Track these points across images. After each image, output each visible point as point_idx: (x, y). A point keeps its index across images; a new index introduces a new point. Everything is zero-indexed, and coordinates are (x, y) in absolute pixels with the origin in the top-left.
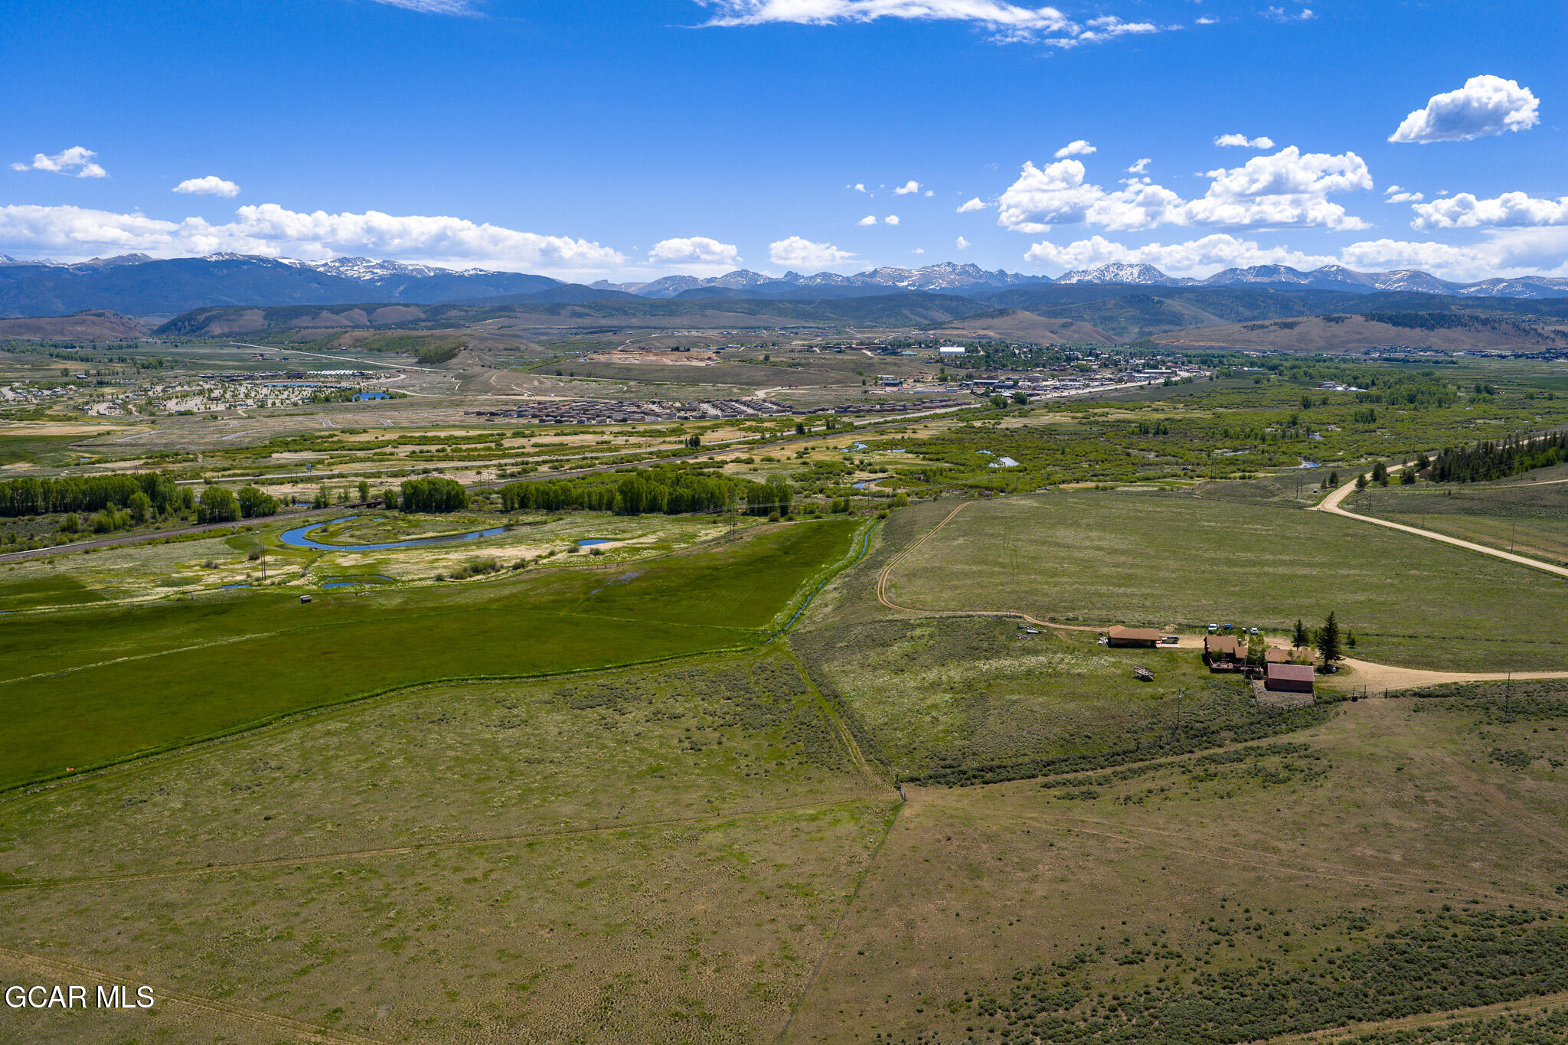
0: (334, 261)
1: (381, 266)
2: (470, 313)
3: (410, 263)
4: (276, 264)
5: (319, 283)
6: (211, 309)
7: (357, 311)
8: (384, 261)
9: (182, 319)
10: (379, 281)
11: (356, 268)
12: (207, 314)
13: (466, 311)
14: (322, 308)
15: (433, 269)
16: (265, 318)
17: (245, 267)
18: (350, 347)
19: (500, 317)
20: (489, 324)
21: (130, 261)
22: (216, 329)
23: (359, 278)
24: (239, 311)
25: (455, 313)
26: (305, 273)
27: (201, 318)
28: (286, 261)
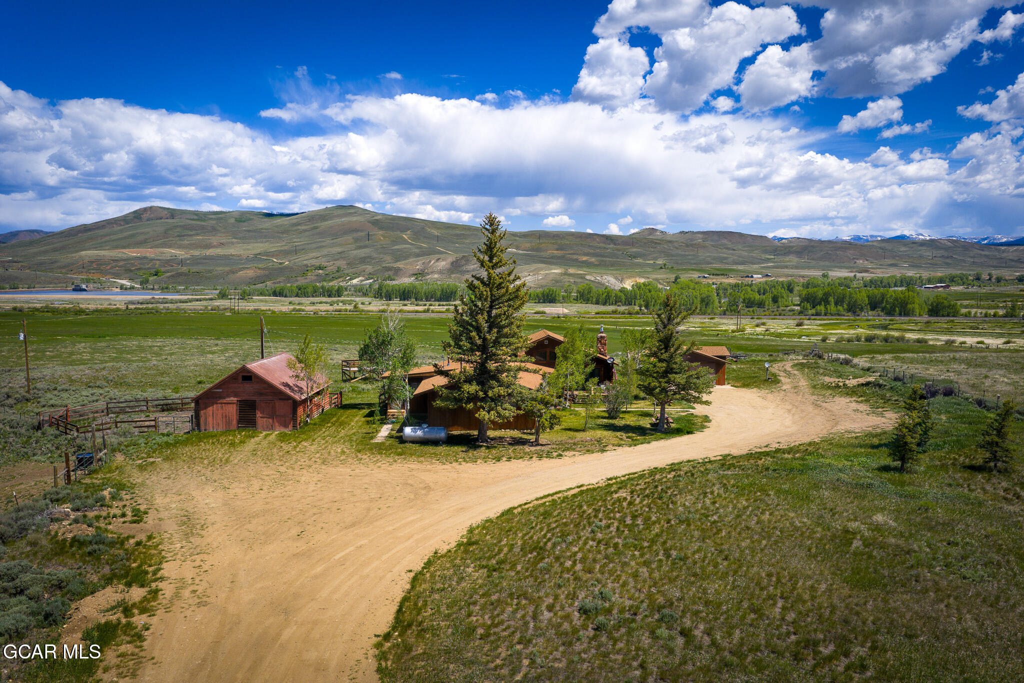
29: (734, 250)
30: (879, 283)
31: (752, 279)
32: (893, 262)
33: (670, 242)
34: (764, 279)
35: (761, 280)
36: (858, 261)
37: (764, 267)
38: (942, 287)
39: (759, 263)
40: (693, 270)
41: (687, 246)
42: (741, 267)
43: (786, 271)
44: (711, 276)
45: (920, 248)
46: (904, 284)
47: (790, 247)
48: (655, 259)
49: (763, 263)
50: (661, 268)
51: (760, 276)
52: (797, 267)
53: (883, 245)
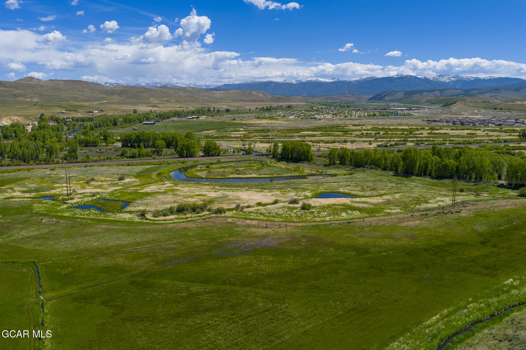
0: (437, 76)
1: (453, 77)
2: (481, 92)
3: (465, 76)
4: (416, 78)
5: (429, 84)
6: (387, 92)
7: (437, 91)
8: (455, 76)
9: (377, 95)
10: (452, 82)
11: (444, 78)
12: (385, 94)
13: (480, 91)
14: (424, 91)
15: (473, 78)
16: (404, 94)
17: (405, 79)
18: (424, 102)
19: (493, 93)
20: (487, 95)
21: (370, 78)
22: (387, 98)
23: (445, 81)
24: (395, 92)
25: (475, 91)
26: (426, 80)
27: (383, 95)
28: (419, 77)
29: (83, 92)
30: (164, 116)
31: (92, 114)
32: (167, 99)
33: (42, 86)
34: (100, 114)
35: (98, 114)
36: (150, 99)
37: (101, 103)
38: (195, 118)
39: (97, 101)
40: (56, 106)
41: (54, 89)
42: (86, 104)
43: (114, 106)
44: (67, 112)
45: (179, 91)
46: (176, 115)
47: (115, 90)
48: (32, 97)
49: (99, 101)
50: (35, 105)
51: (97, 112)
52: (119, 103)
53: (162, 89)
